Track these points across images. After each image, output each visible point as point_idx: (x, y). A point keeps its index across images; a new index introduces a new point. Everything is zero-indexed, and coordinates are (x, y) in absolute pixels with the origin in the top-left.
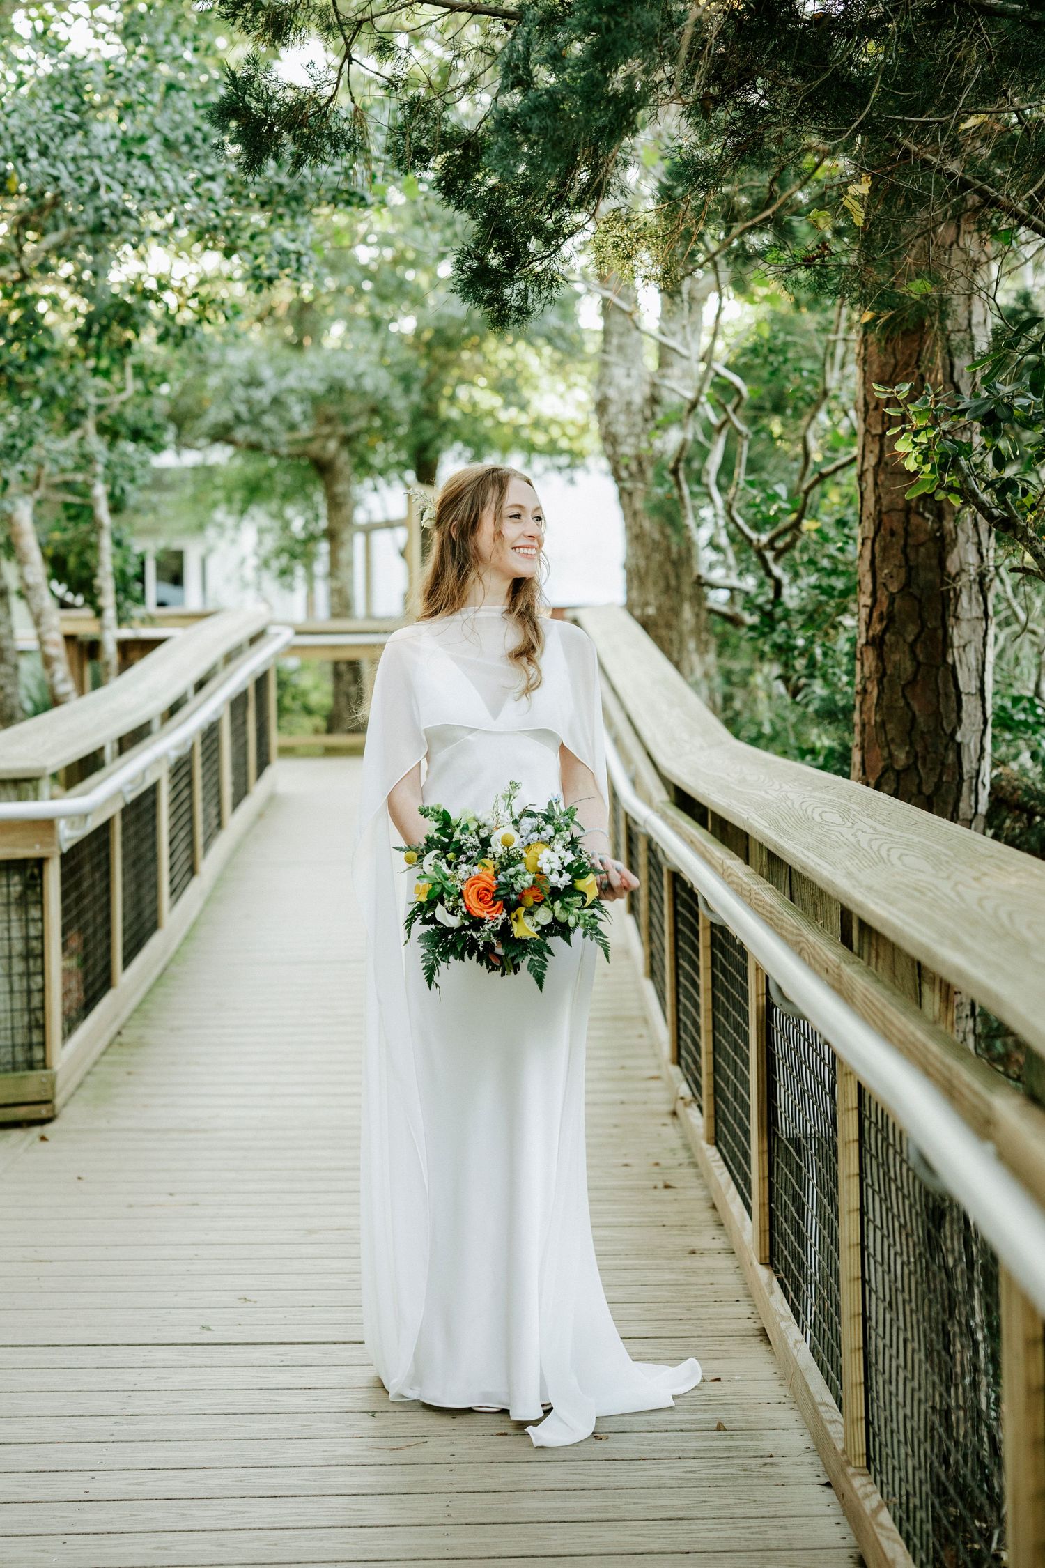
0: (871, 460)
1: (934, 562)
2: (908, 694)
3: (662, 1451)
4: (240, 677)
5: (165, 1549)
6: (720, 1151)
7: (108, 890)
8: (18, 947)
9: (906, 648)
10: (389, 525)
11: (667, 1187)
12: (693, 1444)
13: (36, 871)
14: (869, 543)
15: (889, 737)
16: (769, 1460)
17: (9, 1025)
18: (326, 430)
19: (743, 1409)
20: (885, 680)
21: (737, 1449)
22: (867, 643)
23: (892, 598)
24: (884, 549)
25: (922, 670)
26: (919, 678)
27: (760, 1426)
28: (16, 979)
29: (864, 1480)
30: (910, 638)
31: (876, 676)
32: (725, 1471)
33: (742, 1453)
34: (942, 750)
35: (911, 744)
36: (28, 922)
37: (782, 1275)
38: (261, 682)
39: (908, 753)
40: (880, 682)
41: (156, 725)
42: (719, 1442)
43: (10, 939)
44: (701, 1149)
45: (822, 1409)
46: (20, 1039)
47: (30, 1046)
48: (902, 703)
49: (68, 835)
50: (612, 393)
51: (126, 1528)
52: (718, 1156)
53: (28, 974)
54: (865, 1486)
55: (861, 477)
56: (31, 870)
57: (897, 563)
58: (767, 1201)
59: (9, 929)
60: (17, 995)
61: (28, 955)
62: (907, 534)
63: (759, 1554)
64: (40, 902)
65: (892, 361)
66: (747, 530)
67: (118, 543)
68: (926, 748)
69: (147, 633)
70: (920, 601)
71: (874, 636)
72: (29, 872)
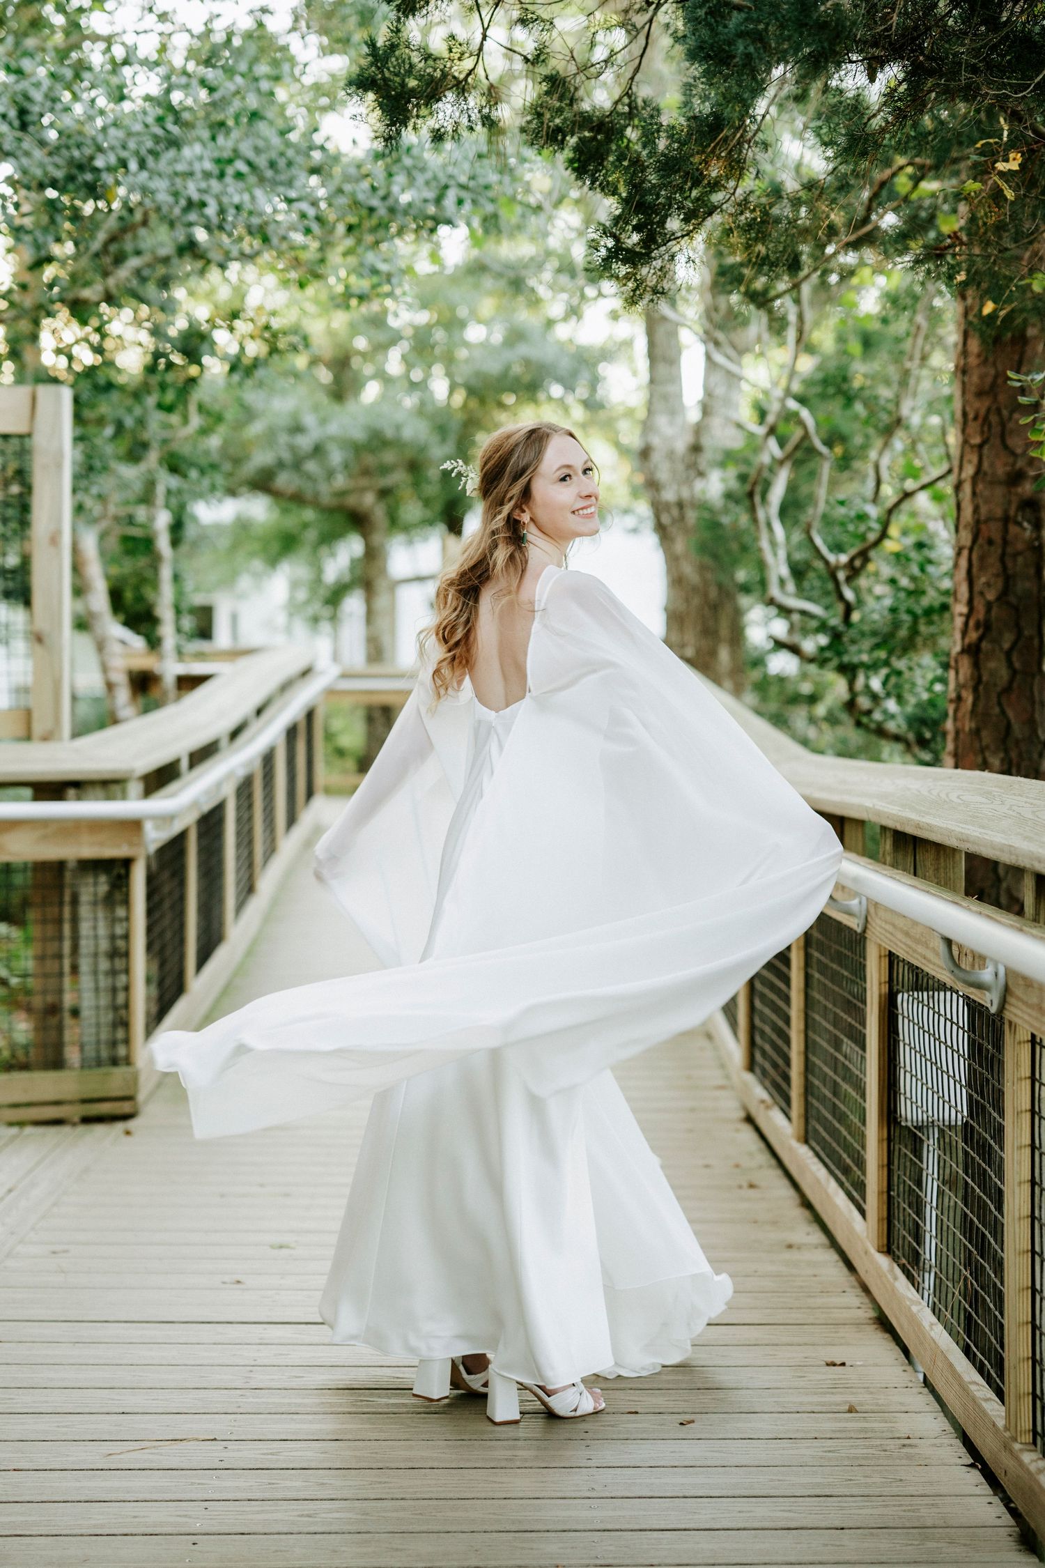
0: (969, 470)
1: (1032, 571)
2: (1004, 701)
3: (798, 1430)
4: (290, 711)
5: (309, 1516)
6: (813, 1149)
7: (182, 899)
8: (104, 945)
9: (1002, 657)
10: (420, 579)
11: (752, 1186)
12: (827, 1425)
13: (123, 871)
14: (965, 553)
15: (984, 743)
16: (907, 1442)
17: (93, 1021)
18: (364, 482)
19: (872, 1393)
20: (981, 688)
21: (873, 1430)
22: (963, 651)
23: (989, 606)
24: (982, 559)
25: (1018, 677)
26: (1015, 685)
27: (892, 1408)
28: (101, 977)
29: (1034, 1456)
30: (1006, 646)
31: (971, 684)
32: (865, 1451)
33: (878, 1435)
34: (1035, 756)
35: (1006, 751)
36: (113, 921)
37: (904, 1261)
38: (310, 715)
39: (1002, 761)
40: (975, 690)
41: (224, 742)
42: (852, 1424)
43: (96, 937)
44: (791, 1149)
45: (973, 1387)
46: (104, 1036)
47: (114, 1044)
48: (997, 710)
49: (155, 837)
50: (656, 441)
51: (267, 1495)
52: (811, 1154)
53: (113, 973)
54: (1036, 1461)
55: (958, 487)
56: (118, 870)
57: (995, 571)
58: (885, 1190)
59: (95, 928)
60: (102, 994)
61: (114, 954)
62: (1005, 542)
63: (916, 1530)
64: (126, 902)
65: (992, 372)
66: (824, 550)
67: (176, 578)
68: (1020, 755)
69: (197, 669)
70: (1016, 609)
71: (970, 646)
72: (115, 872)
